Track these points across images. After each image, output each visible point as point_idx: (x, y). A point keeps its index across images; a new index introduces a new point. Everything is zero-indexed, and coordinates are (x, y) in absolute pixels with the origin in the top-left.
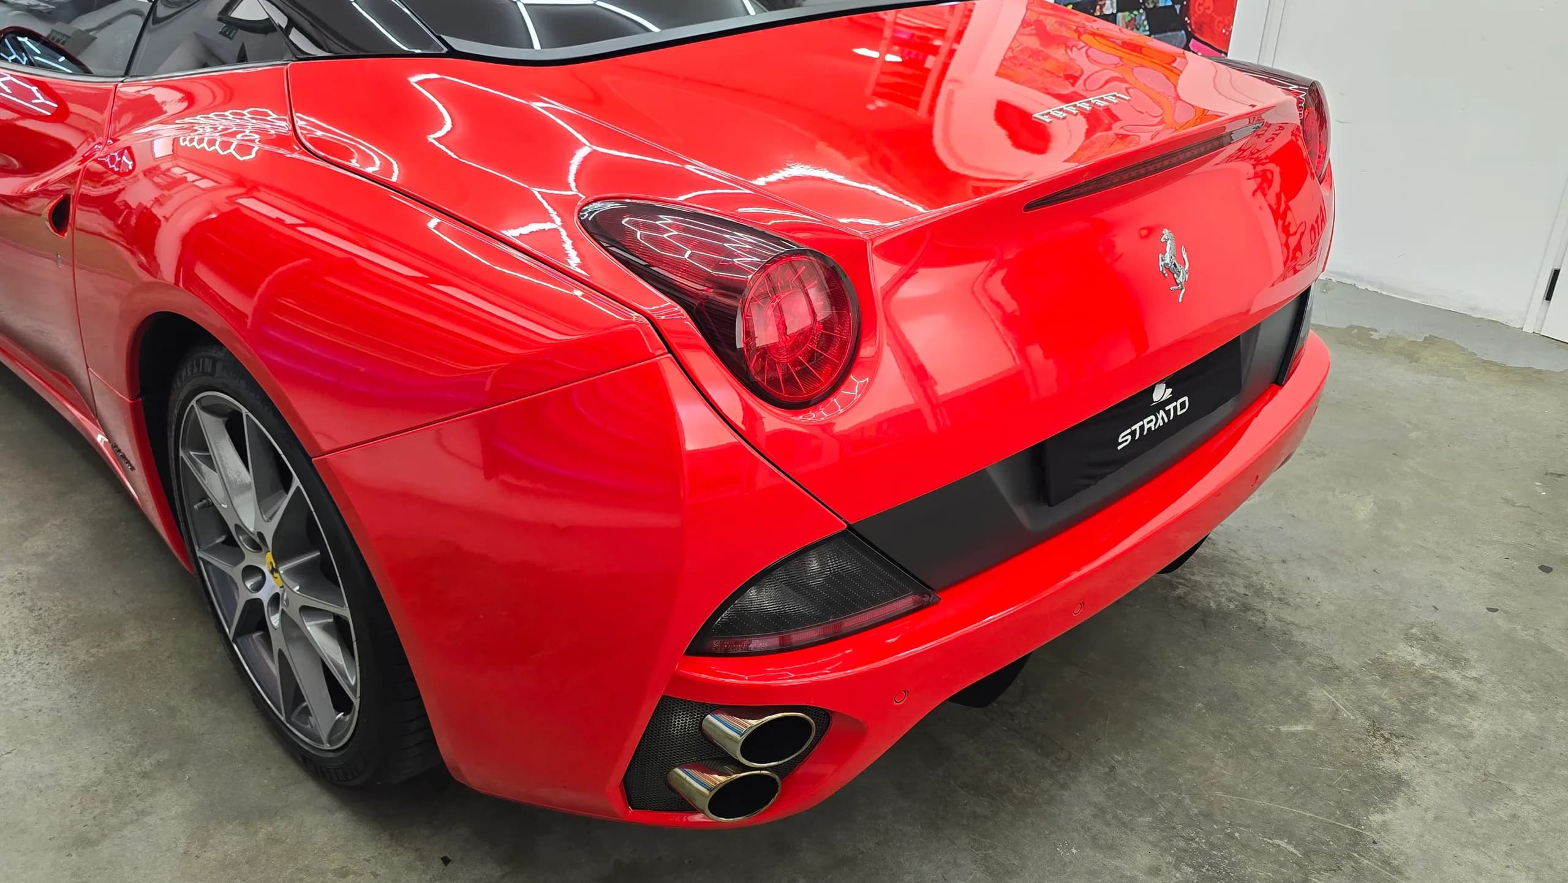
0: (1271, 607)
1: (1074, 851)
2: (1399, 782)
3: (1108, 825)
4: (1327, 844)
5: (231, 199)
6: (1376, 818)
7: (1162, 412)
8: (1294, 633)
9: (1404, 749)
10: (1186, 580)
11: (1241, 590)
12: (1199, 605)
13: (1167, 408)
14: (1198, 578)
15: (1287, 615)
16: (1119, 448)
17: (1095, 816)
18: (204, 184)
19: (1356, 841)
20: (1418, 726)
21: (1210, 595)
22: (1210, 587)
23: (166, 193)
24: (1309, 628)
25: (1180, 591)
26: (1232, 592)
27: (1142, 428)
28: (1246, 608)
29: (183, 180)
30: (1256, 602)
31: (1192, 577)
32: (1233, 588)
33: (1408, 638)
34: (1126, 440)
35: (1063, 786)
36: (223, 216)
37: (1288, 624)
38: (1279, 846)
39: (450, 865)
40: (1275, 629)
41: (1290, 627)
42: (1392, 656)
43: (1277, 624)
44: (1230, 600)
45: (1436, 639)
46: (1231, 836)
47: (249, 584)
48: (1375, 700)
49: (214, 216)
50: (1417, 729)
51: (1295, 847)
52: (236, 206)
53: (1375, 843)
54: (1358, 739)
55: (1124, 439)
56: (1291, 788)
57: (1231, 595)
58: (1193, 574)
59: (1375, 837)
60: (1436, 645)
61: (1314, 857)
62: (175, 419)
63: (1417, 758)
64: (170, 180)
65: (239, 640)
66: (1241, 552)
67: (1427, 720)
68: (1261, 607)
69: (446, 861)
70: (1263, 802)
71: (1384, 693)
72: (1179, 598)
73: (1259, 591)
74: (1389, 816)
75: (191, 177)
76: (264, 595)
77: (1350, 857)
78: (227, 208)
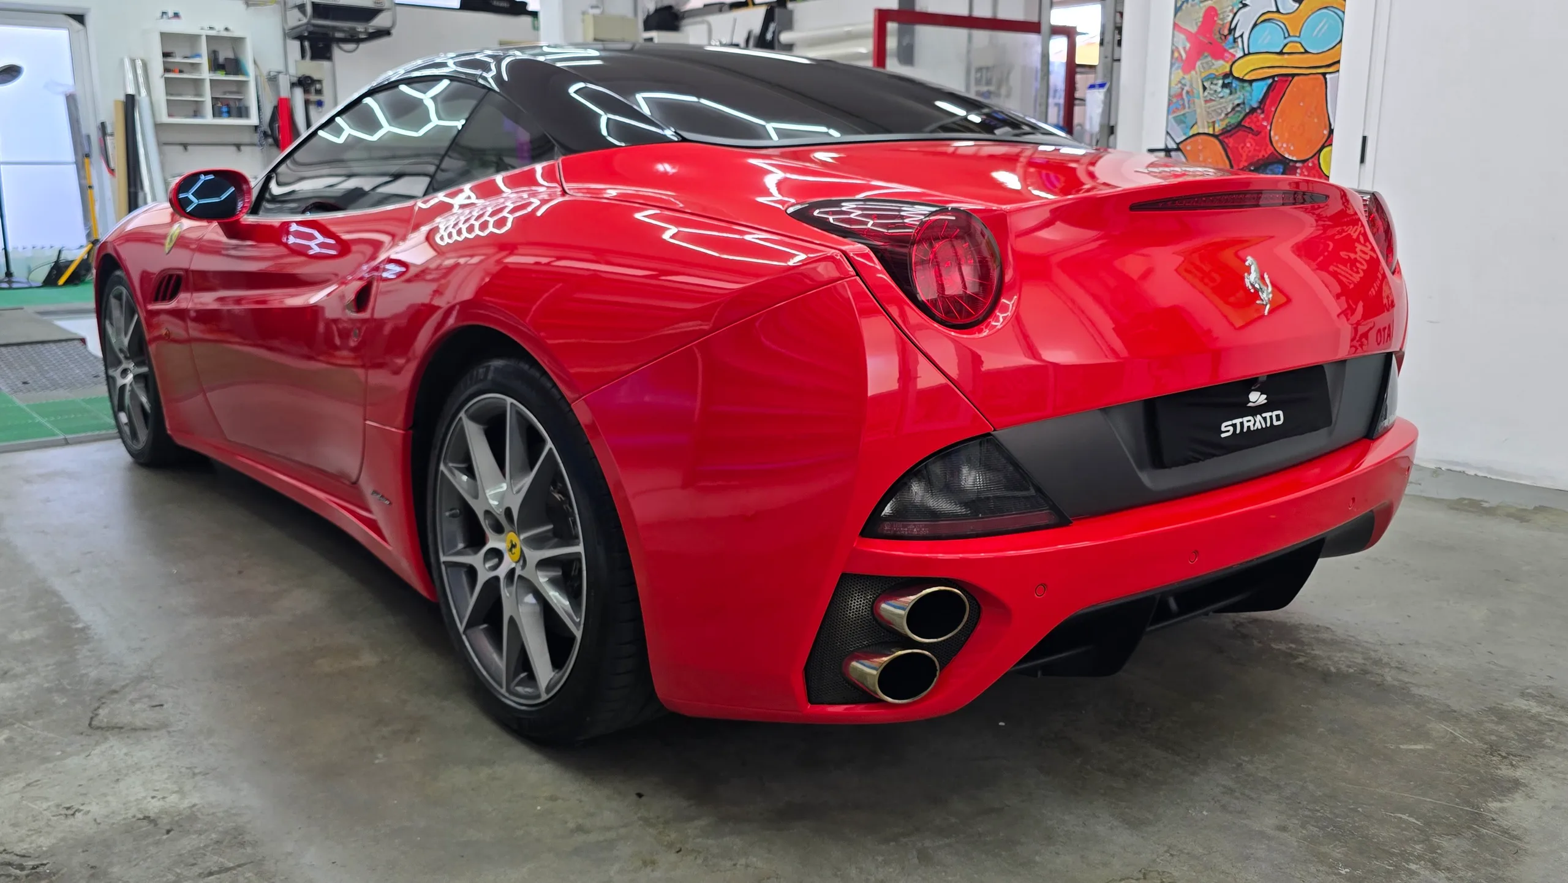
0: (1389, 672)
1: (1205, 813)
2: (1516, 784)
3: (1237, 798)
4: (1448, 819)
5: (499, 262)
6: (1494, 805)
7: (1259, 416)
8: (1412, 689)
9: (1521, 764)
10: (1307, 654)
11: (1360, 661)
12: (1320, 669)
13: (1264, 415)
14: (1317, 652)
15: (1405, 677)
16: (1223, 435)
17: (1223, 793)
18: (475, 260)
19: (1477, 818)
20: (1534, 750)
21: (1329, 663)
22: (1329, 658)
23: (443, 281)
24: (1427, 686)
25: (1301, 660)
26: (1351, 662)
27: (1242, 424)
28: (1365, 672)
29: (457, 265)
30: (1376, 669)
31: (1312, 652)
32: (1352, 660)
33: (1523, 695)
34: (1228, 431)
35: (1193, 774)
36: (495, 277)
37: (1406, 683)
38: (1401, 818)
39: (643, 798)
40: (1394, 686)
41: (1407, 685)
42: (1508, 705)
43: (1396, 683)
44: (1349, 667)
45: (1552, 696)
46: (1355, 810)
47: (488, 565)
48: (1491, 732)
49: (487, 280)
50: (1533, 752)
51: (1417, 819)
52: (503, 265)
53: (1494, 820)
54: (1476, 756)
55: (1227, 429)
56: (1412, 783)
57: (1350, 663)
58: (1313, 650)
59: (1494, 816)
60: (1552, 700)
61: (1434, 826)
62: (441, 436)
63: (1535, 770)
64: (444, 271)
65: (468, 632)
66: (1359, 638)
67: (1544, 746)
68: (1380, 672)
69: (640, 795)
70: (1385, 791)
71: (1502, 728)
72: (1300, 664)
73: (1378, 662)
74: (1507, 804)
75: (462, 261)
76: (502, 572)
77: (1469, 828)
78: (496, 269)
